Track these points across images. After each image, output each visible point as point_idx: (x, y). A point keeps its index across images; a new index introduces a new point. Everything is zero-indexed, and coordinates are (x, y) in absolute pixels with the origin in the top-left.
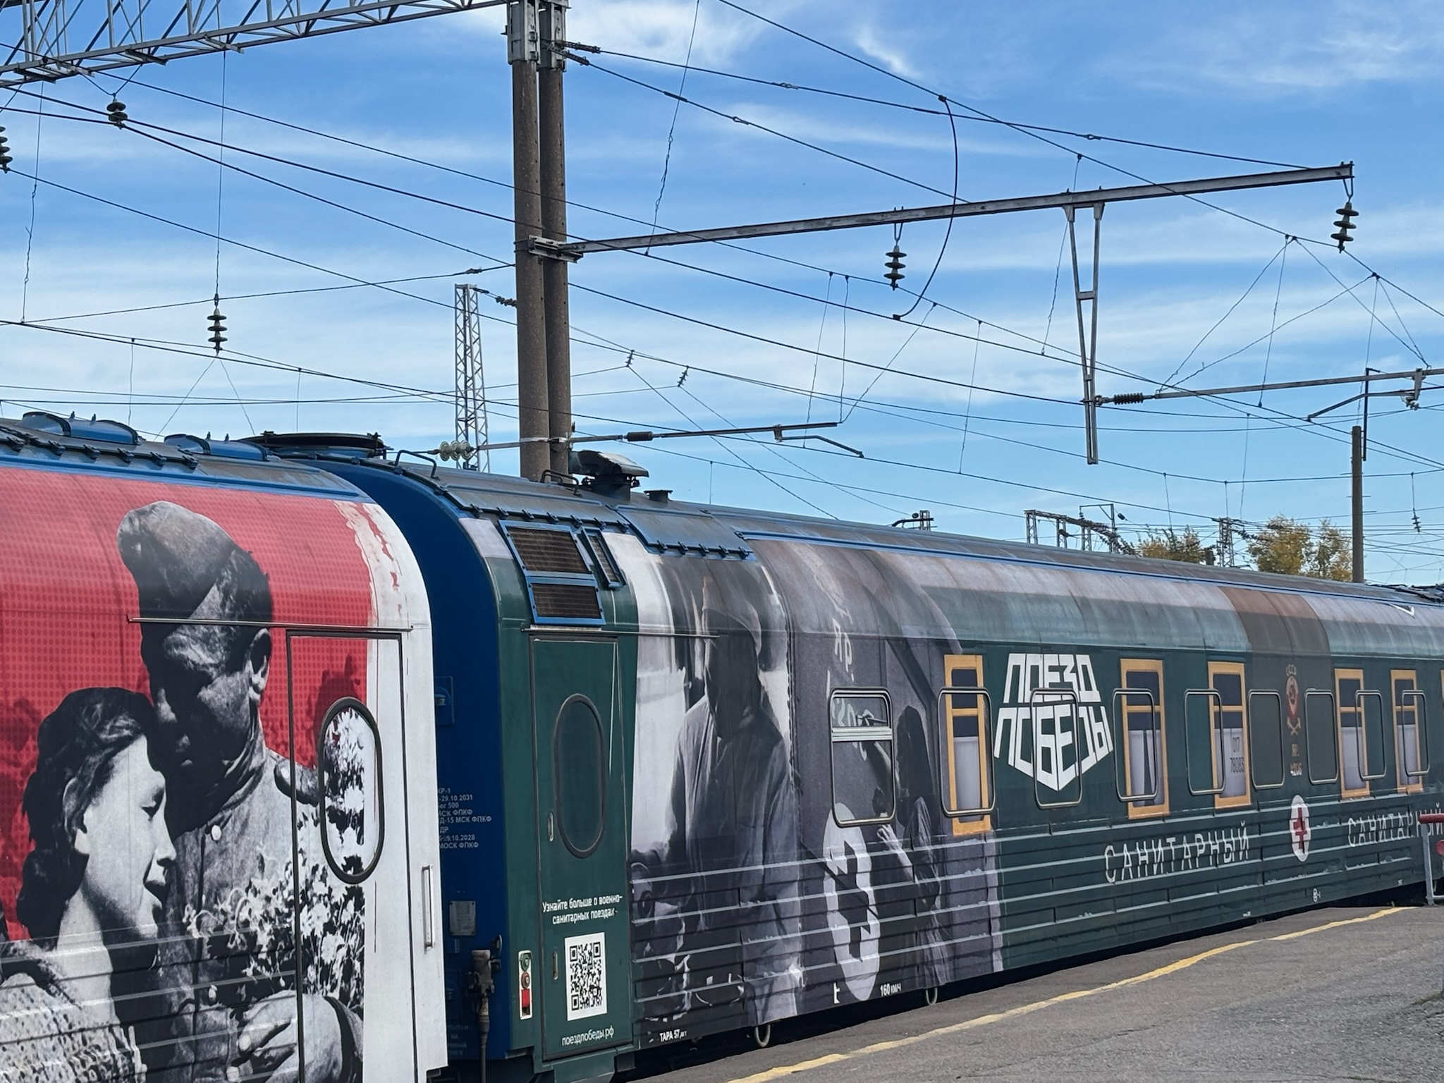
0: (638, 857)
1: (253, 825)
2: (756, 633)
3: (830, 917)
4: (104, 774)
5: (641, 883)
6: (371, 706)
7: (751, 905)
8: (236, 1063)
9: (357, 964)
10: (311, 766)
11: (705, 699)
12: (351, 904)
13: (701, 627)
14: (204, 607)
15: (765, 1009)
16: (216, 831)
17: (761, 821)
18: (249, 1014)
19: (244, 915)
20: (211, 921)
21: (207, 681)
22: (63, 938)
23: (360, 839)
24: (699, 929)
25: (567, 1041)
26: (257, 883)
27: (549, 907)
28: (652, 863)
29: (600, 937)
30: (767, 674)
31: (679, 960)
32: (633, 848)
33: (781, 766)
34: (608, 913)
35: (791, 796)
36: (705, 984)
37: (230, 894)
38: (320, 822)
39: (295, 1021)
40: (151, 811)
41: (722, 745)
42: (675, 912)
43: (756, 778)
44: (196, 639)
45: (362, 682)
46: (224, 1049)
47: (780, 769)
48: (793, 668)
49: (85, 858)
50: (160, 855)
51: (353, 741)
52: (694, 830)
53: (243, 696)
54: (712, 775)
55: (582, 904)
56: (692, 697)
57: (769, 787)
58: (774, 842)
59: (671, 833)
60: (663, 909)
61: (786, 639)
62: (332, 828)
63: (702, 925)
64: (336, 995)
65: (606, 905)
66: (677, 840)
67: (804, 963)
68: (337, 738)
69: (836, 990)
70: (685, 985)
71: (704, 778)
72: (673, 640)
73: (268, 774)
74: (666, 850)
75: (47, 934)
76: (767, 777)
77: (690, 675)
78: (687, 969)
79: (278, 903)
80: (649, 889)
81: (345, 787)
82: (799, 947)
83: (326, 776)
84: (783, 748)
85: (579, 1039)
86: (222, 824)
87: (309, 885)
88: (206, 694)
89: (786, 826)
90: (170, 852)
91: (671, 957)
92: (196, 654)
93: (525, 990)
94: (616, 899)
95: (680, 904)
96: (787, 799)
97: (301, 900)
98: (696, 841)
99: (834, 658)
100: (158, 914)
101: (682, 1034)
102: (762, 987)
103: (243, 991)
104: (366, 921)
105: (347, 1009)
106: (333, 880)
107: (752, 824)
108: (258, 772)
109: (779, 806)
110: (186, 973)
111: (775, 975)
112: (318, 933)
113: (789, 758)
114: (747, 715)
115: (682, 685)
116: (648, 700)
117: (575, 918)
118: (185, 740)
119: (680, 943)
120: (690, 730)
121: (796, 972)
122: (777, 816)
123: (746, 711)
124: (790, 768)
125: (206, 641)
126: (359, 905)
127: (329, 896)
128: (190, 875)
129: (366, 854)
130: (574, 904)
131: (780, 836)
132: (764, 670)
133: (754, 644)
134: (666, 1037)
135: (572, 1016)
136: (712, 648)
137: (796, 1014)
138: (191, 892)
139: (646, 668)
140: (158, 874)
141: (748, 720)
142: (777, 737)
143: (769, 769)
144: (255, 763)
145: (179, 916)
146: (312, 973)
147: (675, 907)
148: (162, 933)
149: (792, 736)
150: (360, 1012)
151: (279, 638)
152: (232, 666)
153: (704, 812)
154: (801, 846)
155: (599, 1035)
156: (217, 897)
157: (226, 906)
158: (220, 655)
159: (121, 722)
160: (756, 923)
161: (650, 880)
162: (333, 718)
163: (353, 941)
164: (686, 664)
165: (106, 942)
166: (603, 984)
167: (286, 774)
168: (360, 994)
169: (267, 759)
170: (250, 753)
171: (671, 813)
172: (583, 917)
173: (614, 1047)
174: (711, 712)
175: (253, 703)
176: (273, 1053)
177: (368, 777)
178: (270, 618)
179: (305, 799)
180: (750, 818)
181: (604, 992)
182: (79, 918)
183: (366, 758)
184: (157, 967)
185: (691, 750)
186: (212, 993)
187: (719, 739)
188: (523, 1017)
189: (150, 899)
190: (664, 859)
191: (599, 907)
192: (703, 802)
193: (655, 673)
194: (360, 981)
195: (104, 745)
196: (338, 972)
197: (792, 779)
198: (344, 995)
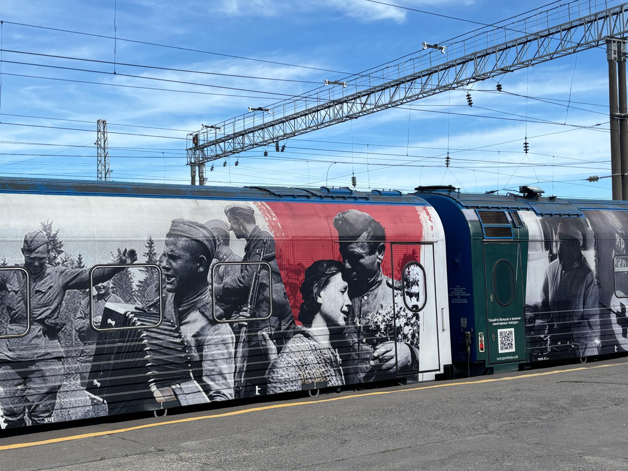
0: (528, 306)
1: (378, 296)
2: (581, 239)
3: (613, 326)
4: (327, 282)
5: (529, 314)
6: (422, 263)
7: (576, 321)
8: (373, 360)
9: (417, 335)
10: (399, 280)
11: (558, 259)
12: (414, 318)
13: (555, 238)
14: (361, 238)
15: (584, 352)
16: (366, 298)
17: (582, 296)
18: (377, 347)
19: (376, 320)
20: (364, 322)
21: (363, 257)
22: (313, 325)
23: (418, 300)
24: (554, 328)
25: (498, 359)
26: (380, 311)
27: (491, 320)
28: (535, 308)
29: (513, 329)
30: (585, 252)
31: (545, 337)
32: (526, 304)
33: (591, 280)
34: (516, 322)
35: (596, 288)
36: (557, 344)
37: (371, 314)
38: (403, 295)
39: (394, 349)
40: (343, 292)
41: (565, 273)
42: (544, 323)
43: (580, 283)
44: (358, 246)
45: (419, 257)
46: (368, 356)
47: (591, 281)
48: (597, 249)
49: (321, 304)
50: (346, 303)
51: (415, 273)
52: (553, 298)
53: (375, 261)
54: (560, 282)
55: (504, 320)
56: (552, 258)
57: (586, 286)
58: (588, 302)
59: (542, 299)
60: (538, 322)
61: (594, 241)
62: (407, 298)
63: (556, 326)
64: (409, 343)
65: (515, 320)
66: (545, 302)
67: (601, 339)
68: (409, 272)
69: (616, 347)
70: (548, 344)
71: (557, 283)
72: (543, 243)
73: (384, 282)
74: (541, 305)
75: (309, 324)
76: (585, 283)
77: (551, 252)
78: (549, 340)
79: (388, 317)
80: (533, 316)
81: (412, 286)
82: (599, 334)
83: (405, 283)
84: (592, 274)
85: (503, 359)
86: (368, 296)
87: (399, 312)
88: (362, 261)
89: (593, 298)
90: (350, 303)
91: (542, 336)
92: (358, 250)
93: (482, 344)
94: (519, 318)
95: (546, 320)
96: (594, 290)
97: (396, 316)
98: (553, 302)
99: (616, 246)
100: (345, 319)
101: (547, 359)
102: (582, 346)
103: (375, 340)
104: (420, 322)
105: (413, 347)
106: (407, 311)
107: (578, 297)
108: (380, 282)
109: (590, 291)
110: (355, 335)
111: (588, 342)
112: (402, 325)
113: (595, 277)
114: (576, 264)
115: (547, 255)
116: (533, 260)
117: (501, 324)
118: (355, 273)
119: (546, 332)
120: (551, 269)
121: (597, 342)
122: (589, 294)
123: (576, 263)
124: (595, 280)
125: (362, 247)
126: (418, 318)
127: (406, 315)
128: (357, 309)
129: (420, 304)
130: (501, 320)
131: (590, 301)
132: (584, 250)
133: (579, 243)
134: (540, 359)
135: (500, 352)
136: (561, 244)
137: (598, 354)
138: (357, 313)
139: (532, 251)
140: (345, 309)
141: (576, 266)
142: (589, 270)
143: (586, 280)
144: (379, 279)
145: (353, 320)
146: (400, 336)
147: (544, 321)
148: (347, 324)
149: (596, 270)
150: (418, 348)
151: (388, 246)
152: (371, 253)
153: (557, 293)
154: (600, 303)
155: (512, 358)
156: (366, 315)
157: (369, 318)
158: (367, 250)
159: (332, 269)
160: (580, 327)
161: (533, 313)
162: (408, 267)
163: (415, 328)
164: (549, 248)
165: (328, 326)
166: (514, 343)
167: (390, 282)
168: (418, 343)
169: (384, 278)
170: (378, 276)
171: (542, 293)
172: (504, 323)
173: (519, 361)
174: (560, 263)
175: (379, 263)
176: (386, 358)
177: (421, 283)
178: (385, 240)
179: (397, 289)
180: (577, 295)
181: (514, 345)
182: (318, 320)
183: (420, 278)
184: (345, 333)
185: (551, 275)
186: (364, 341)
187: (564, 272)
188: (481, 351)
189: (343, 315)
190: (539, 307)
191: (512, 321)
192: (556, 290)
193: (536, 252)
194: (418, 339)
195: (328, 274)
196: (410, 336)
197: (596, 283)
198: (412, 343)
